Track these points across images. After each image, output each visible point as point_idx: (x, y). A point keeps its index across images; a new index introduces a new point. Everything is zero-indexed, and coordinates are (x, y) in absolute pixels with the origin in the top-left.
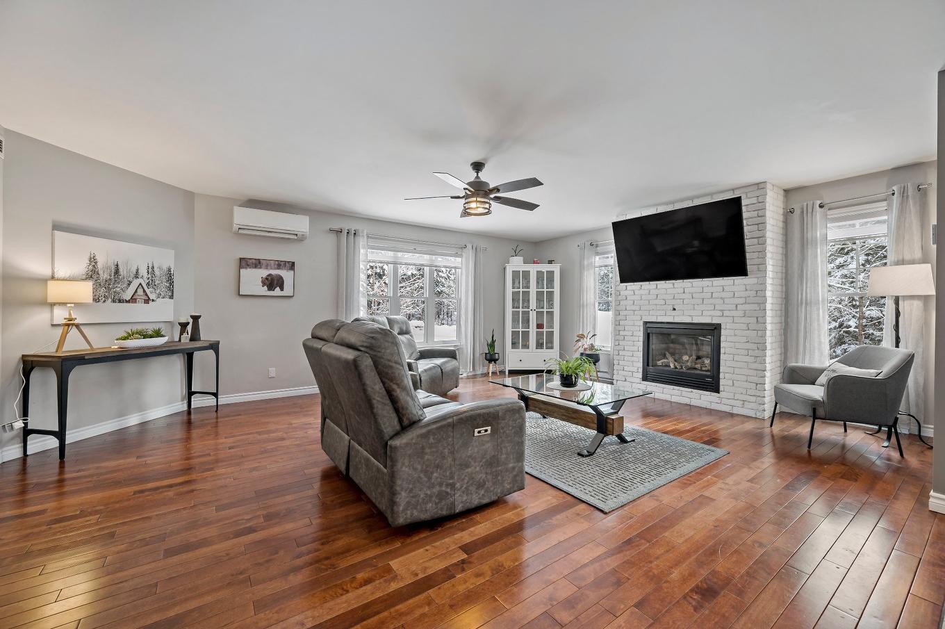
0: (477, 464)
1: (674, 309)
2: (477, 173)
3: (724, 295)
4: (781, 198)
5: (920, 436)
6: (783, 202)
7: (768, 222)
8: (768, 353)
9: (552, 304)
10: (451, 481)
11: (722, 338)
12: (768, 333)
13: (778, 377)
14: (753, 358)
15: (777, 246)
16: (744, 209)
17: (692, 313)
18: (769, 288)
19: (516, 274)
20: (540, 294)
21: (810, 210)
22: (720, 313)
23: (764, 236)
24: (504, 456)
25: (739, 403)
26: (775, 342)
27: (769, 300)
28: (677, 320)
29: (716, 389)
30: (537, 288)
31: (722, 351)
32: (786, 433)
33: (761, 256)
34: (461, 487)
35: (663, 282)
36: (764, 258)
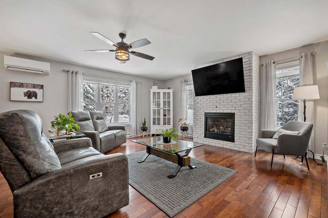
0: (92, 196)
1: (217, 107)
2: (122, 39)
3: (236, 100)
4: (258, 59)
5: (314, 159)
6: (259, 62)
7: (253, 69)
8: (254, 125)
9: (170, 106)
10: (70, 211)
11: (236, 119)
12: (254, 116)
13: (257, 135)
14: (248, 127)
15: (257, 80)
16: (244, 64)
17: (223, 108)
18: (254, 97)
19: (154, 93)
20: (164, 102)
21: (269, 65)
22: (234, 108)
23: (251, 75)
24: (112, 189)
25: (242, 147)
26: (256, 120)
27: (254, 103)
28: (218, 112)
29: (233, 141)
30: (164, 99)
31: (235, 124)
32: (261, 160)
33: (250, 84)
34: (79, 213)
35: (212, 96)
36: (252, 84)
